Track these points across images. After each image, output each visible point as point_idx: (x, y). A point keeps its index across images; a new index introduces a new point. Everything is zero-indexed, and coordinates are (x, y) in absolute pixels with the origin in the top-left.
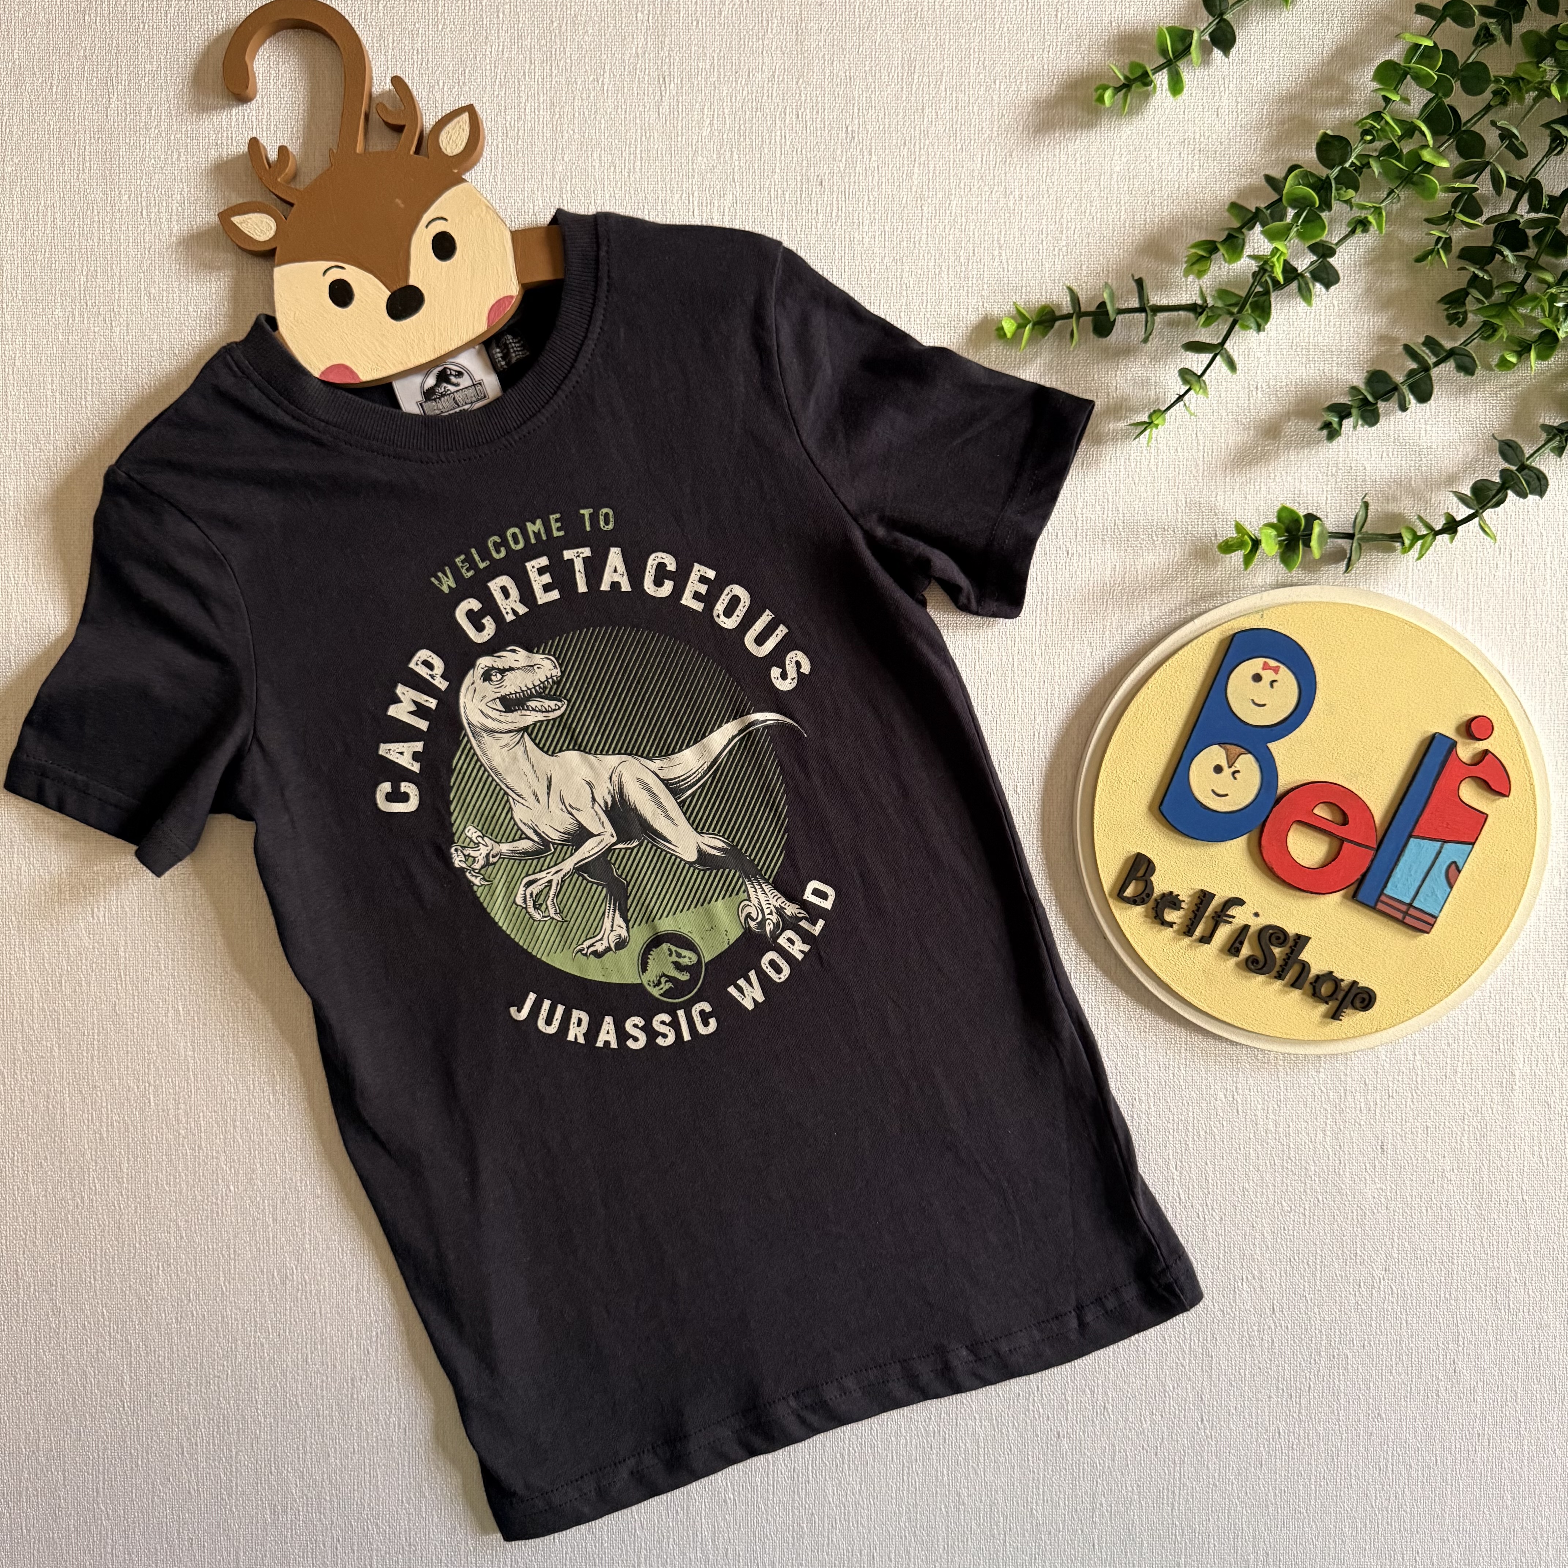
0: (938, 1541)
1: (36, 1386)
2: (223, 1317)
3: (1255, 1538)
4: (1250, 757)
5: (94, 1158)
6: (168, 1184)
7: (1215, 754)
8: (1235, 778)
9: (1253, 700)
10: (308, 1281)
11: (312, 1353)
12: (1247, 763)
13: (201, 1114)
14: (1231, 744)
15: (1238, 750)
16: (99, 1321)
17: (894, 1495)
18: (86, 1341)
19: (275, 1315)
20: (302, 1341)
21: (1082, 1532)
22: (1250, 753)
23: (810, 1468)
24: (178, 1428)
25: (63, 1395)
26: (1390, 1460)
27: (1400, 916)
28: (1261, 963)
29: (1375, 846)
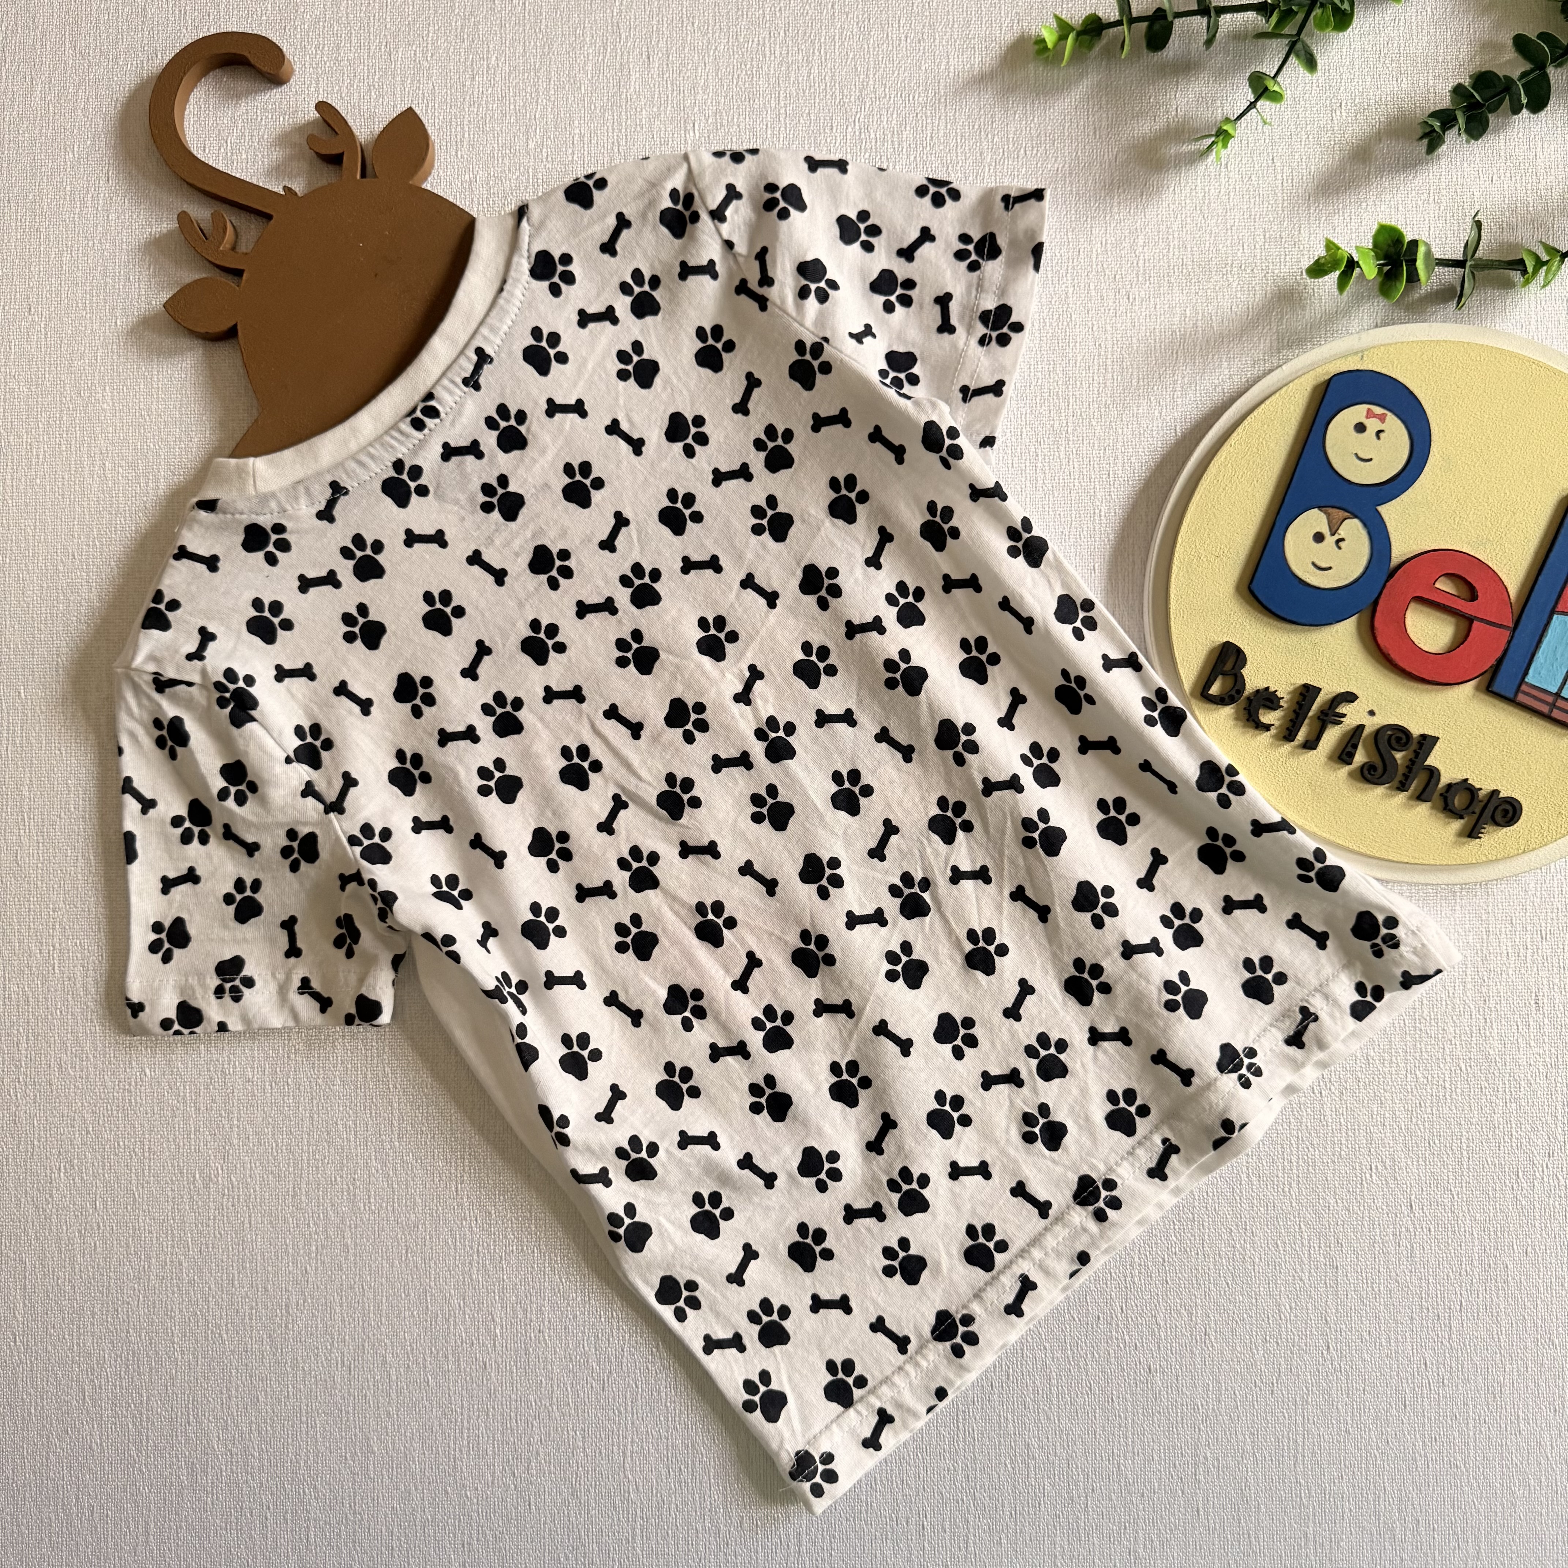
4: (1356, 522)
7: (1314, 520)
9: (1357, 454)
12: (1353, 530)
14: (1334, 507)
15: (1342, 514)
22: (1357, 517)
27: (1542, 708)
28: (1380, 770)
29: (1511, 625)
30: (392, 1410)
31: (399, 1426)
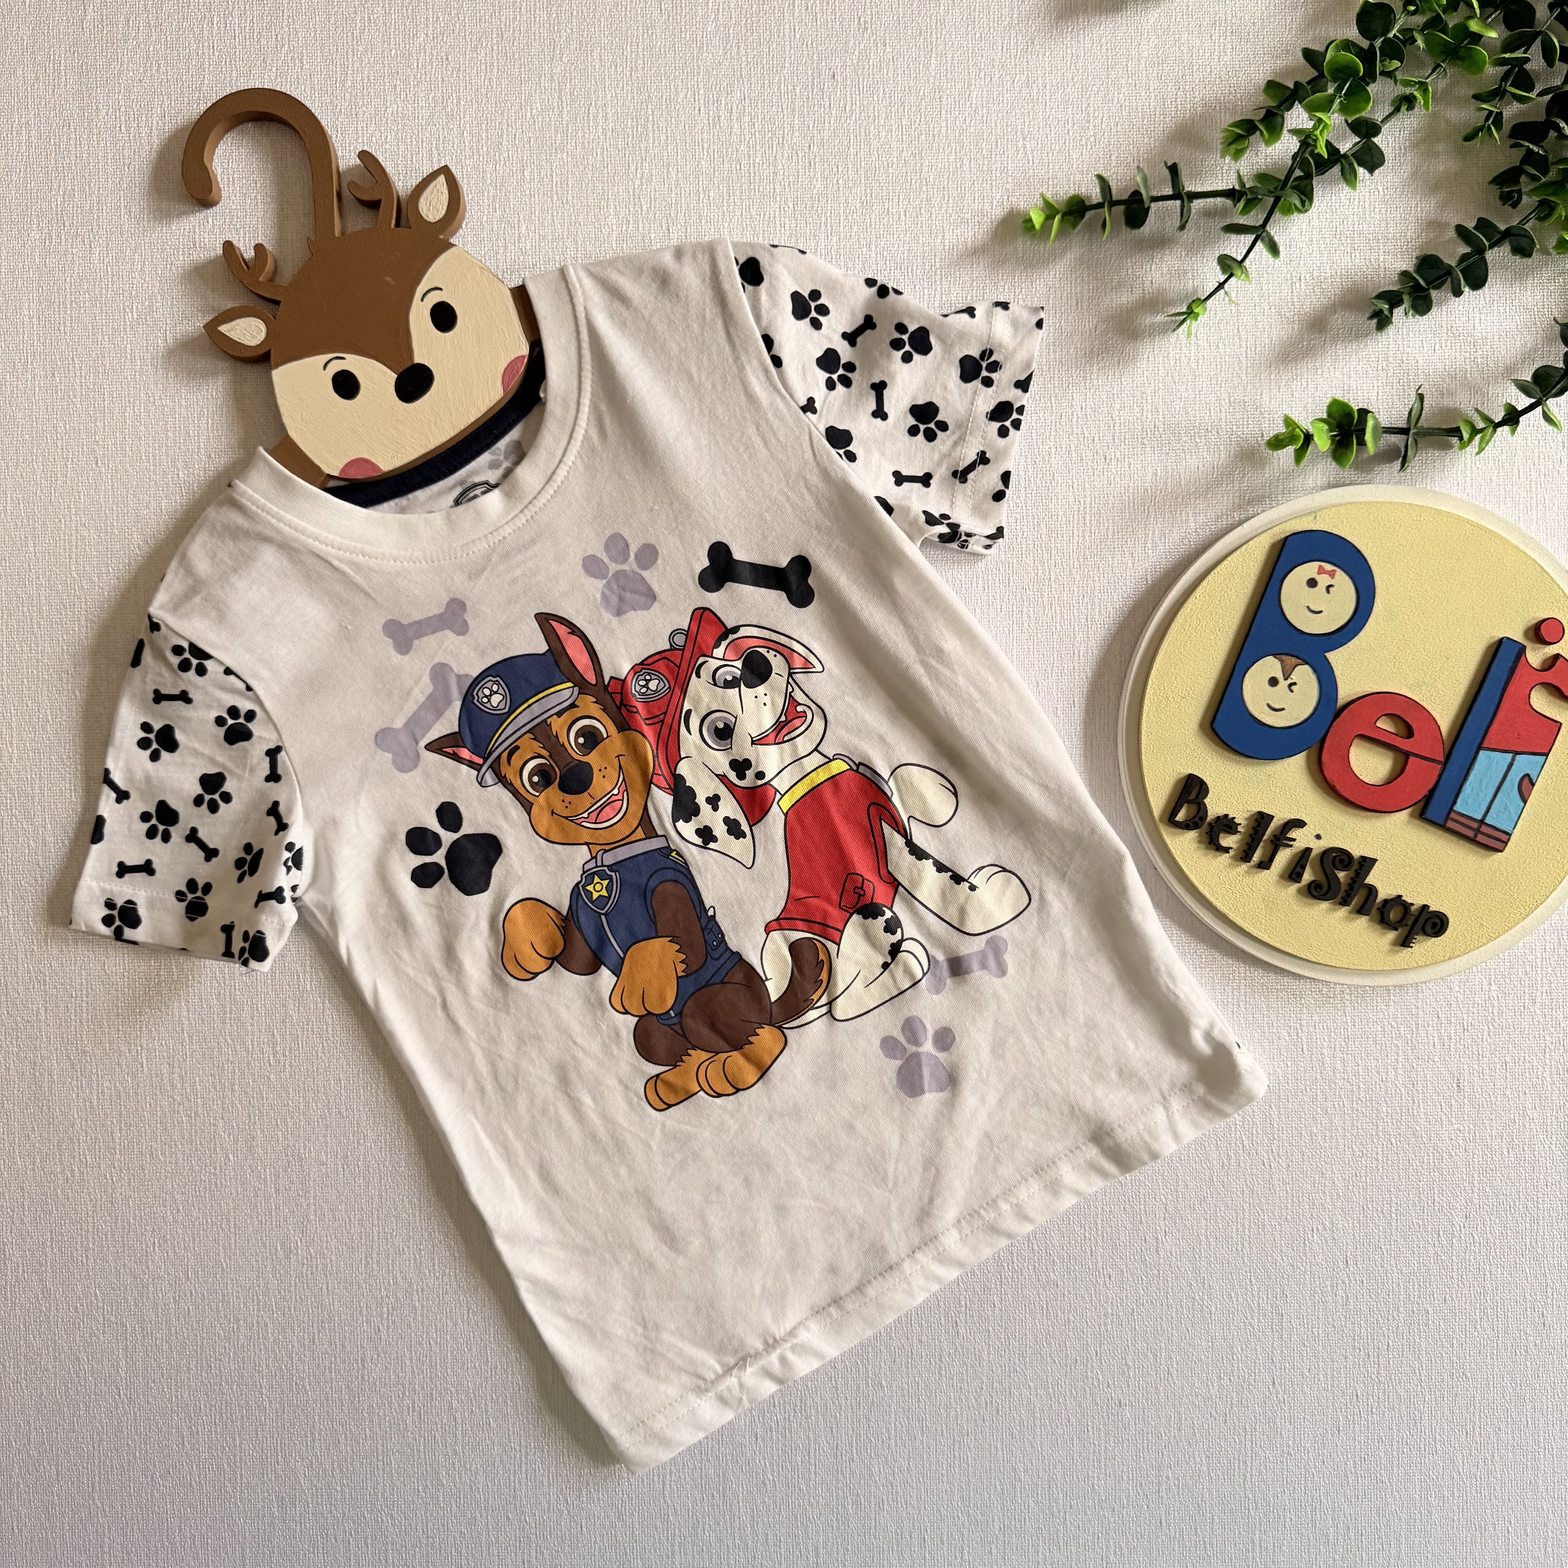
0: (993, 1521)
1: (26, 1374)
2: (223, 1296)
3: (1334, 1511)
4: (1307, 668)
5: (84, 1128)
6: (163, 1154)
7: (1269, 666)
8: (1292, 691)
9: (1308, 607)
10: (314, 1254)
11: (319, 1332)
12: (1304, 675)
13: (197, 1079)
14: (1286, 654)
15: (1294, 660)
16: (92, 1303)
17: (945, 1472)
18: (79, 1324)
19: (280, 1292)
20: (309, 1320)
21: (1148, 1507)
22: (1307, 663)
23: (854, 1445)
24: (178, 1416)
25: (55, 1383)
26: (1477, 1423)
27: (1471, 834)
28: (1325, 889)
29: (1442, 759)
30: (459, 1449)
31: (465, 1463)
